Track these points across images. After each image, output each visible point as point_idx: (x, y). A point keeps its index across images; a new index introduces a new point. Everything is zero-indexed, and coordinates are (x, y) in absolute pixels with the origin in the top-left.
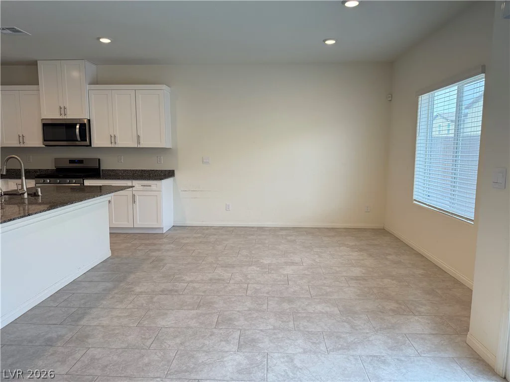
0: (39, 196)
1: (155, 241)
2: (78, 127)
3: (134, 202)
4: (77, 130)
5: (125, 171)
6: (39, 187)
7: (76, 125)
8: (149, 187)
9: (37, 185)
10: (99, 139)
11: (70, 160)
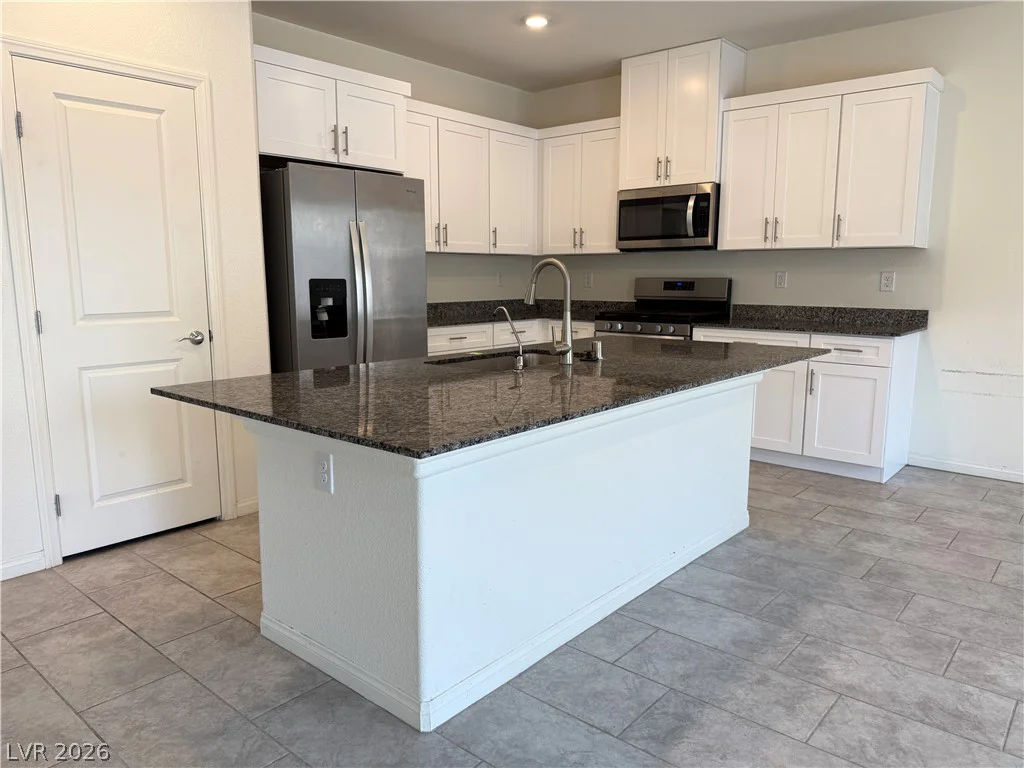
0: (597, 360)
1: (864, 505)
2: (691, 203)
3: (811, 390)
4: (690, 212)
5: (789, 309)
6: (599, 339)
7: (686, 198)
8: (854, 355)
9: (599, 334)
10: (736, 231)
11: (666, 283)
